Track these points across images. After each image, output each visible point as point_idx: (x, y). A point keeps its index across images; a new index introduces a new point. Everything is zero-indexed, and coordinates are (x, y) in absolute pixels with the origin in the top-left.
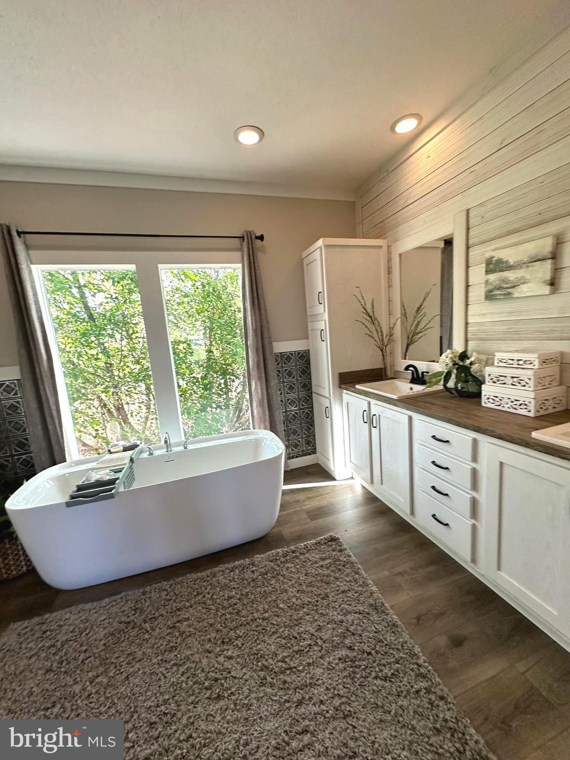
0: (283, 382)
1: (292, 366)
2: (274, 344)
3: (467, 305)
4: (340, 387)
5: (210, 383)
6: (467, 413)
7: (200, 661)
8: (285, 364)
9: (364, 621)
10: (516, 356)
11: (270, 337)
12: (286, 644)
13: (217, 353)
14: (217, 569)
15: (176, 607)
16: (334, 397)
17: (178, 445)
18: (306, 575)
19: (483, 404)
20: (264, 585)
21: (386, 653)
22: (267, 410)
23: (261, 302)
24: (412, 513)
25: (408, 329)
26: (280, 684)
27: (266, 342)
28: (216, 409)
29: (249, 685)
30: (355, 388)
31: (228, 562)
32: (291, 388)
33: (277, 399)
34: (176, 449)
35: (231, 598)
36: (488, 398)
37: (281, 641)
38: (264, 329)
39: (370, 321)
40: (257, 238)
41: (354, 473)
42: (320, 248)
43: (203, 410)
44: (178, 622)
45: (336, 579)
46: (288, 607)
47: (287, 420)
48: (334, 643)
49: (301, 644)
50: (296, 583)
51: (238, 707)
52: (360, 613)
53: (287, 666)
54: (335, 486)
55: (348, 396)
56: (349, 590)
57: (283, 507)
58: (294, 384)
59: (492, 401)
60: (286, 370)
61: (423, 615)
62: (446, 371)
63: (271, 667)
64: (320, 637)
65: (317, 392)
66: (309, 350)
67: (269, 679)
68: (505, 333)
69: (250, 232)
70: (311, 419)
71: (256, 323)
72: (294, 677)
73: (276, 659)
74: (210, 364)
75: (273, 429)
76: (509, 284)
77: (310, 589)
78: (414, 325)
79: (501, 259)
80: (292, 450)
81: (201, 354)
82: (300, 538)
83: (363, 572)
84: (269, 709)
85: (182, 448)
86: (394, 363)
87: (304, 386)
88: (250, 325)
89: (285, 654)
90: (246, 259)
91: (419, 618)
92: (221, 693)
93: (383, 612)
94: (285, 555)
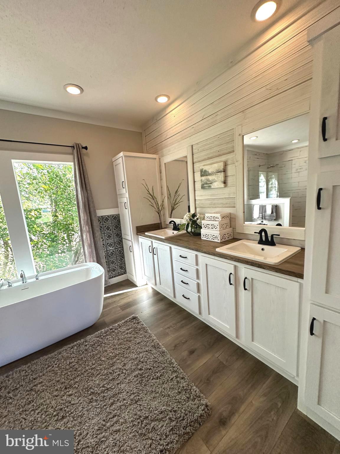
0: (104, 233)
1: (109, 223)
2: (97, 211)
3: (195, 191)
4: (137, 234)
5: (56, 237)
6: (194, 243)
7: (50, 403)
8: (105, 222)
9: (149, 354)
10: (213, 215)
11: (94, 207)
12: (105, 378)
13: (60, 217)
14: (61, 350)
15: (32, 378)
16: (134, 240)
17: (31, 278)
18: (118, 340)
19: (202, 238)
20: (92, 351)
21: (158, 366)
22: (94, 251)
23: (88, 186)
24: (175, 297)
25: (172, 202)
26: (101, 399)
27: (92, 209)
28: (61, 253)
29: (83, 405)
30: (145, 234)
31: (70, 344)
32: (109, 237)
33: (100, 243)
34: (29, 281)
35: (71, 363)
36: (204, 235)
37: (102, 377)
38: (90, 202)
39: (152, 198)
40: (83, 148)
41: (148, 281)
42: (122, 157)
43: (51, 254)
44: (35, 386)
45: (135, 338)
46: (107, 359)
47: (108, 256)
48: (132, 370)
49: (114, 375)
50: (112, 345)
51: (75, 419)
52: (146, 351)
53: (106, 388)
54: (137, 290)
55: (141, 239)
56: (142, 342)
57: (105, 307)
58: (111, 234)
59: (205, 237)
60: (105, 226)
61: (177, 344)
62: (187, 223)
63: (96, 392)
64: (125, 369)
65: (124, 238)
66: (119, 214)
67: (94, 398)
68: (210, 204)
69: (78, 144)
70: (122, 254)
71: (84, 199)
72: (109, 392)
73: (99, 387)
74: (56, 224)
75: (99, 261)
76: (210, 182)
77: (120, 347)
78: (174, 200)
79: (206, 170)
80: (112, 273)
81: (47, 218)
82: (115, 321)
83: (149, 331)
84: (94, 413)
85: (35, 279)
86: (165, 220)
87: (118, 235)
88: (81, 200)
89: (104, 383)
90: (76, 160)
91: (175, 346)
92: (64, 415)
93: (158, 347)
94: (106, 332)
